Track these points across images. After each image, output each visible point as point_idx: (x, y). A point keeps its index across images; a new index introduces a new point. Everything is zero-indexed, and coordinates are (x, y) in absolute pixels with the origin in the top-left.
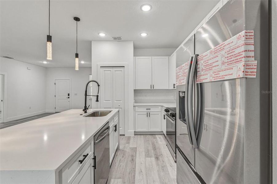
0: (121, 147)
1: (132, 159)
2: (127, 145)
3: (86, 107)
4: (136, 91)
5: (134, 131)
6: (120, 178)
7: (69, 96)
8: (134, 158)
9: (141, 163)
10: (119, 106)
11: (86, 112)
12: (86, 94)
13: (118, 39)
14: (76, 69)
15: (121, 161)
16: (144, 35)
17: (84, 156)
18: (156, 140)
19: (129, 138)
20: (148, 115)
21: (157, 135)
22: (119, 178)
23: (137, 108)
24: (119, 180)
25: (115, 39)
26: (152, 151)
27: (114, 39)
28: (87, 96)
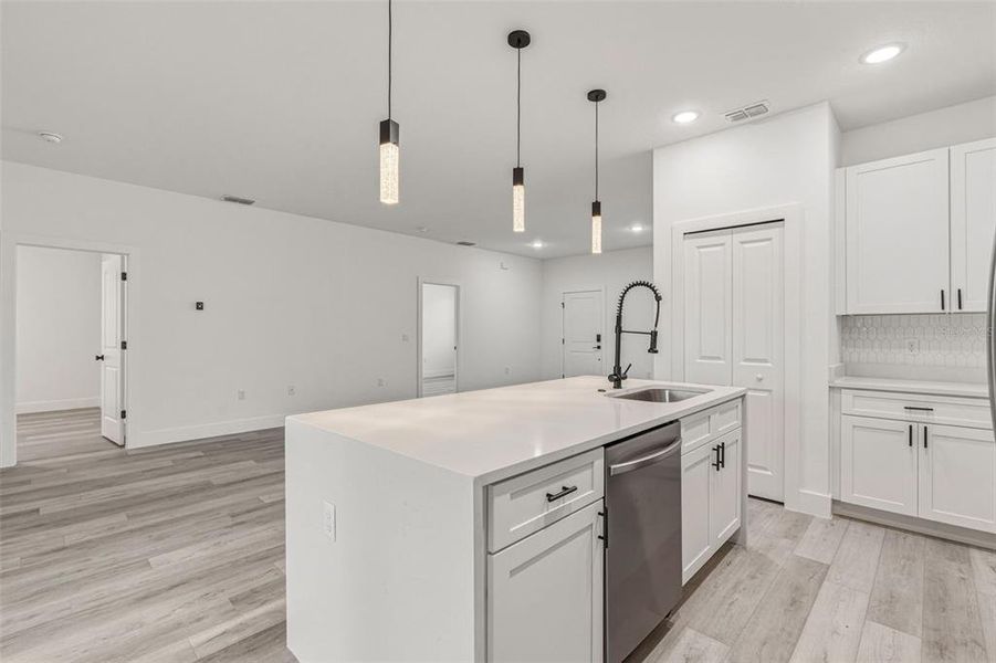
0: (752, 540)
1: (794, 602)
2: (784, 542)
3: (618, 367)
4: (846, 322)
5: (830, 496)
6: (721, 640)
7: (599, 344)
8: (804, 600)
9: (835, 632)
10: (760, 380)
11: (618, 386)
12: (620, 328)
13: (752, 115)
14: (594, 251)
15: (741, 587)
16: (883, 55)
17: (564, 488)
18: (961, 571)
19: (803, 521)
20: (918, 437)
21: (979, 548)
22: (715, 638)
23: (846, 396)
24: (715, 644)
25: (739, 116)
26: (919, 609)
27: (736, 119)
28: (622, 334)
